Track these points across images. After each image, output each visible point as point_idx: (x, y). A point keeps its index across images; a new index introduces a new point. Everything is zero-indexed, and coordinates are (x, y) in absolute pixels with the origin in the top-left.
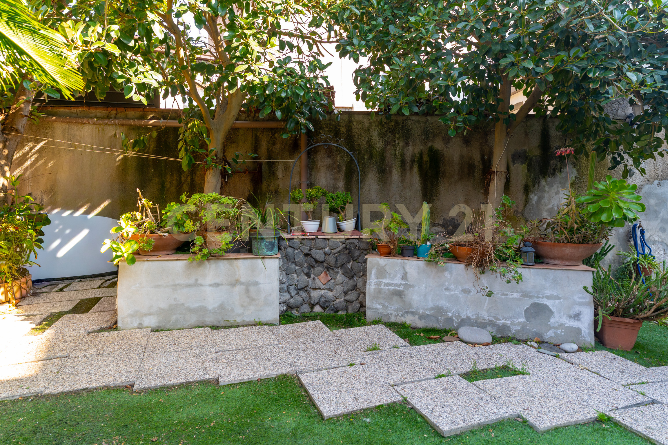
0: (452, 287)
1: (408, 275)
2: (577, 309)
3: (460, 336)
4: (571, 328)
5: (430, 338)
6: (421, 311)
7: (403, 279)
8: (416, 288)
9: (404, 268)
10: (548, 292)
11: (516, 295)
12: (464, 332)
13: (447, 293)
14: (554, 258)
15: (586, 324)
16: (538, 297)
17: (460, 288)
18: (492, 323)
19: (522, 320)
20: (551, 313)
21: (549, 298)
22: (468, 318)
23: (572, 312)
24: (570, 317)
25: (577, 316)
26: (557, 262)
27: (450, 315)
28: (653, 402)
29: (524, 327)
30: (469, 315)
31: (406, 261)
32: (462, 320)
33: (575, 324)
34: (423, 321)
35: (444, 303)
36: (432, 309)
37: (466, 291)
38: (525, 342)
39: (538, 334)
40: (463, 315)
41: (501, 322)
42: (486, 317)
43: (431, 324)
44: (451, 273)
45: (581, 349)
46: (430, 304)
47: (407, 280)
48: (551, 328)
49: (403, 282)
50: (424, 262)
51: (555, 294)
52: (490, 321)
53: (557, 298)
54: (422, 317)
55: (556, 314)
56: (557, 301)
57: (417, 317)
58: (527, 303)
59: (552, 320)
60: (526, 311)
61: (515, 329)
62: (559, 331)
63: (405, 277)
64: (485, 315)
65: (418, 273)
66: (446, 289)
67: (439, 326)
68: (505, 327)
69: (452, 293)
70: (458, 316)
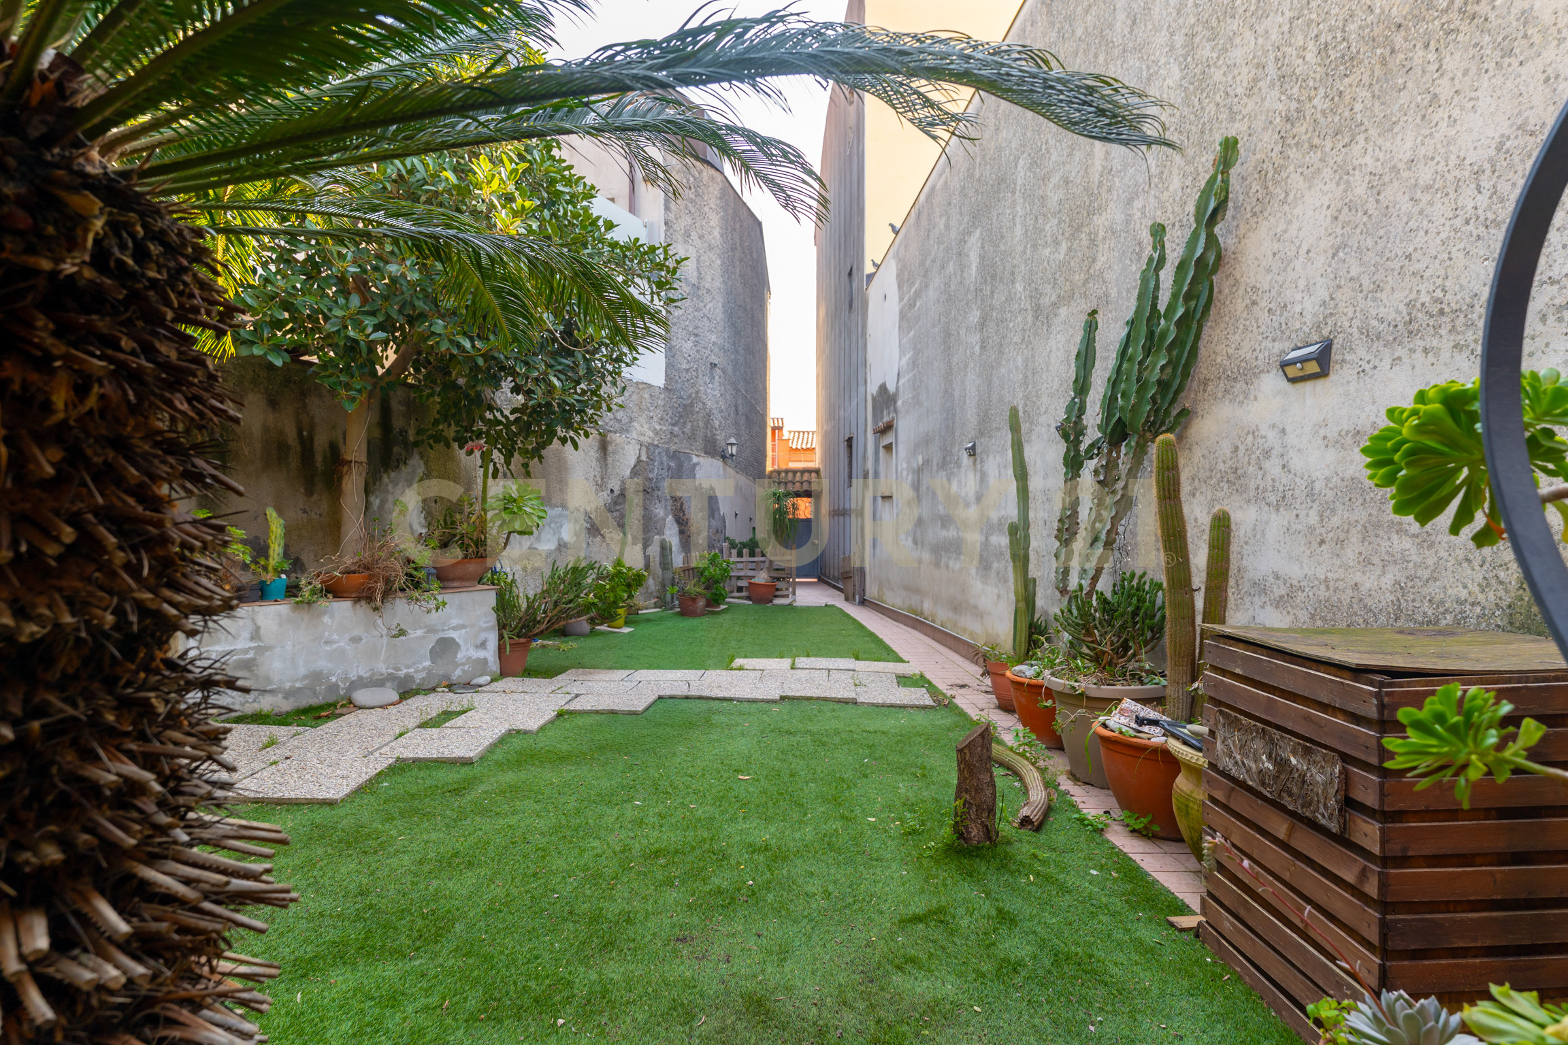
0: (335, 637)
1: (262, 631)
2: (483, 636)
3: (357, 703)
4: (478, 659)
5: (319, 717)
6: (288, 685)
7: (252, 639)
8: (277, 650)
9: (253, 620)
10: (454, 622)
11: (419, 633)
12: (360, 697)
13: (328, 648)
14: (453, 580)
15: (492, 652)
16: (443, 630)
17: (347, 636)
18: (391, 677)
19: (427, 663)
20: (458, 646)
21: (455, 628)
22: (360, 678)
23: (479, 642)
24: (477, 647)
25: (483, 645)
26: (456, 584)
27: (334, 679)
28: (577, 696)
29: (429, 671)
30: (361, 673)
31: (257, 609)
32: (352, 683)
33: (481, 654)
34: (292, 700)
35: (323, 664)
36: (305, 677)
37: (356, 640)
38: (433, 690)
39: (447, 677)
40: (353, 676)
41: (402, 673)
42: (384, 671)
43: (304, 702)
44: (332, 617)
45: (492, 681)
46: (302, 671)
47: (260, 640)
48: (458, 665)
49: (253, 645)
50: (287, 607)
51: (461, 622)
52: (389, 674)
53: (463, 627)
54: (288, 694)
55: (463, 647)
56: (463, 631)
57: (280, 696)
58: (432, 640)
59: (460, 655)
60: (431, 651)
61: (419, 677)
62: (466, 667)
63: (256, 635)
64: (382, 668)
65: (280, 625)
66: (326, 642)
67: (314, 701)
68: (409, 678)
69: (335, 646)
70: (346, 679)
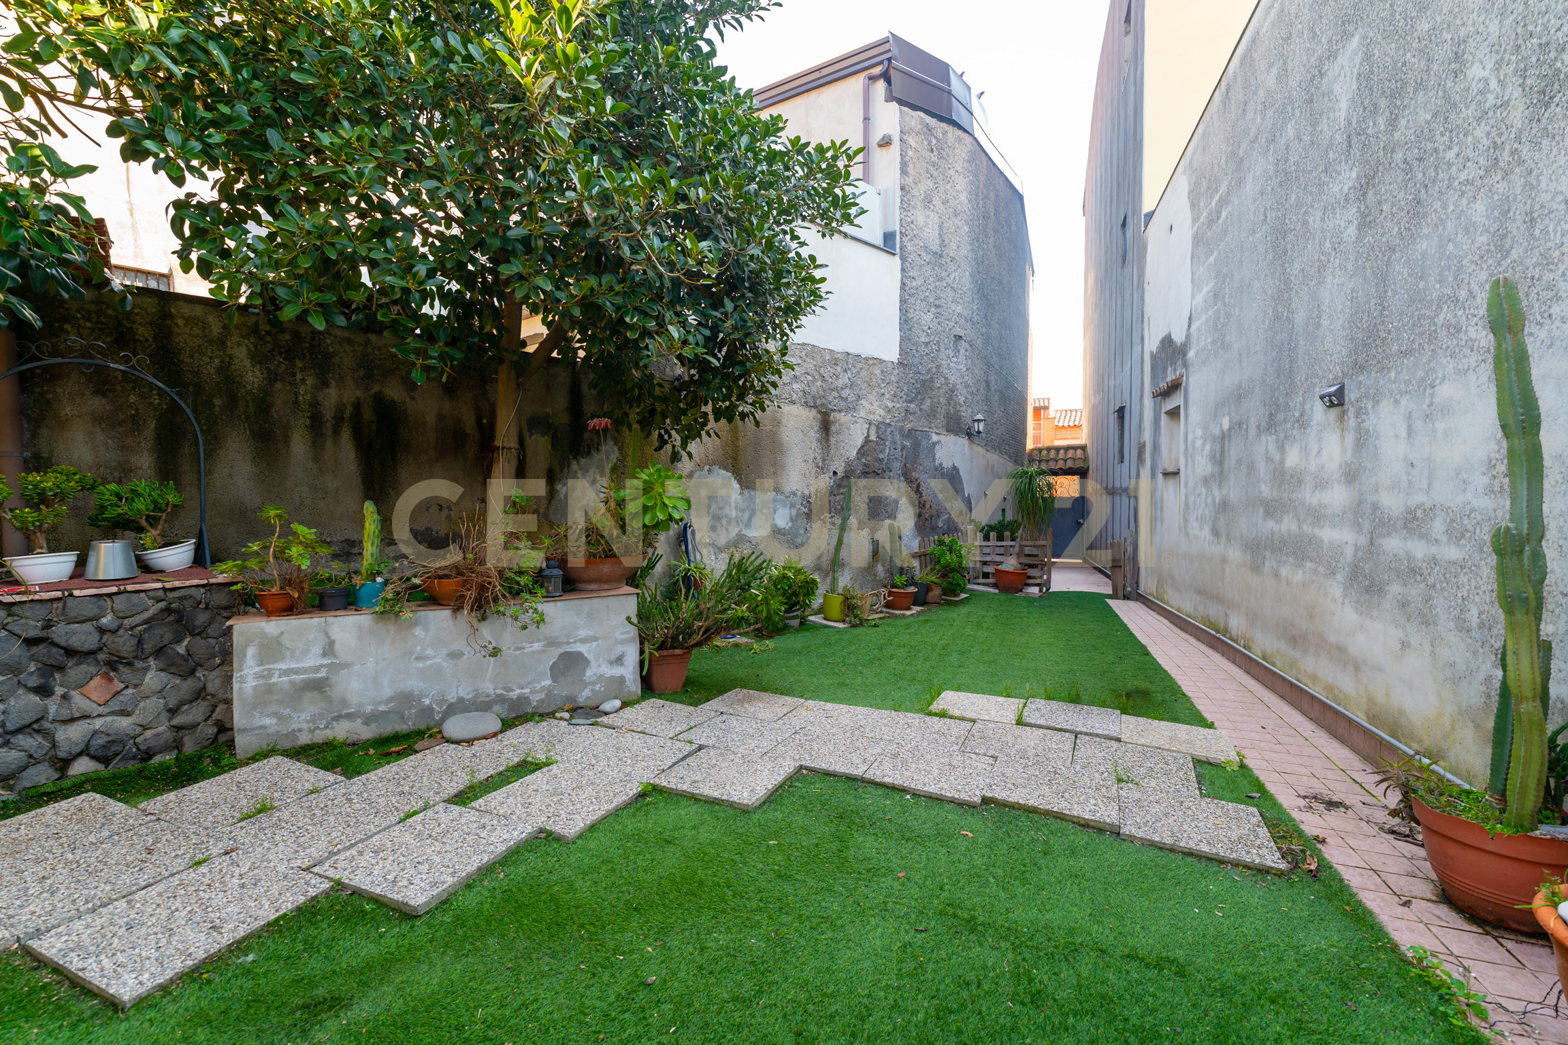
0: (429, 652)
1: (337, 646)
2: (619, 649)
3: (446, 734)
4: (612, 677)
5: (389, 754)
6: (369, 709)
7: (324, 655)
8: (356, 668)
9: (326, 634)
10: (582, 633)
11: (537, 646)
12: (453, 727)
13: (420, 665)
14: (590, 581)
15: (631, 669)
16: (568, 643)
17: (445, 651)
18: (500, 699)
19: (547, 682)
20: (587, 661)
21: (583, 641)
22: (461, 700)
23: (613, 657)
24: (611, 663)
25: (619, 660)
26: (593, 586)
27: (427, 702)
28: (700, 748)
29: (549, 692)
30: (462, 694)
31: (331, 620)
32: (450, 706)
33: (617, 671)
34: (373, 726)
35: (414, 684)
36: (391, 699)
37: (455, 655)
38: (551, 715)
39: (572, 699)
40: (451, 698)
41: (514, 694)
42: (491, 691)
43: (388, 729)
44: (426, 629)
45: (625, 705)
46: (387, 692)
47: (334, 656)
48: (586, 685)
49: (326, 661)
50: (370, 617)
51: (592, 633)
52: (497, 696)
53: (595, 639)
54: (368, 720)
55: (593, 663)
56: (594, 644)
57: (359, 721)
58: (554, 654)
59: (589, 673)
60: (552, 668)
61: (535, 699)
62: (597, 687)
63: (329, 649)
64: (489, 688)
65: (360, 638)
66: (417, 659)
67: (402, 728)
68: (523, 700)
69: (428, 663)
70: (443, 700)
